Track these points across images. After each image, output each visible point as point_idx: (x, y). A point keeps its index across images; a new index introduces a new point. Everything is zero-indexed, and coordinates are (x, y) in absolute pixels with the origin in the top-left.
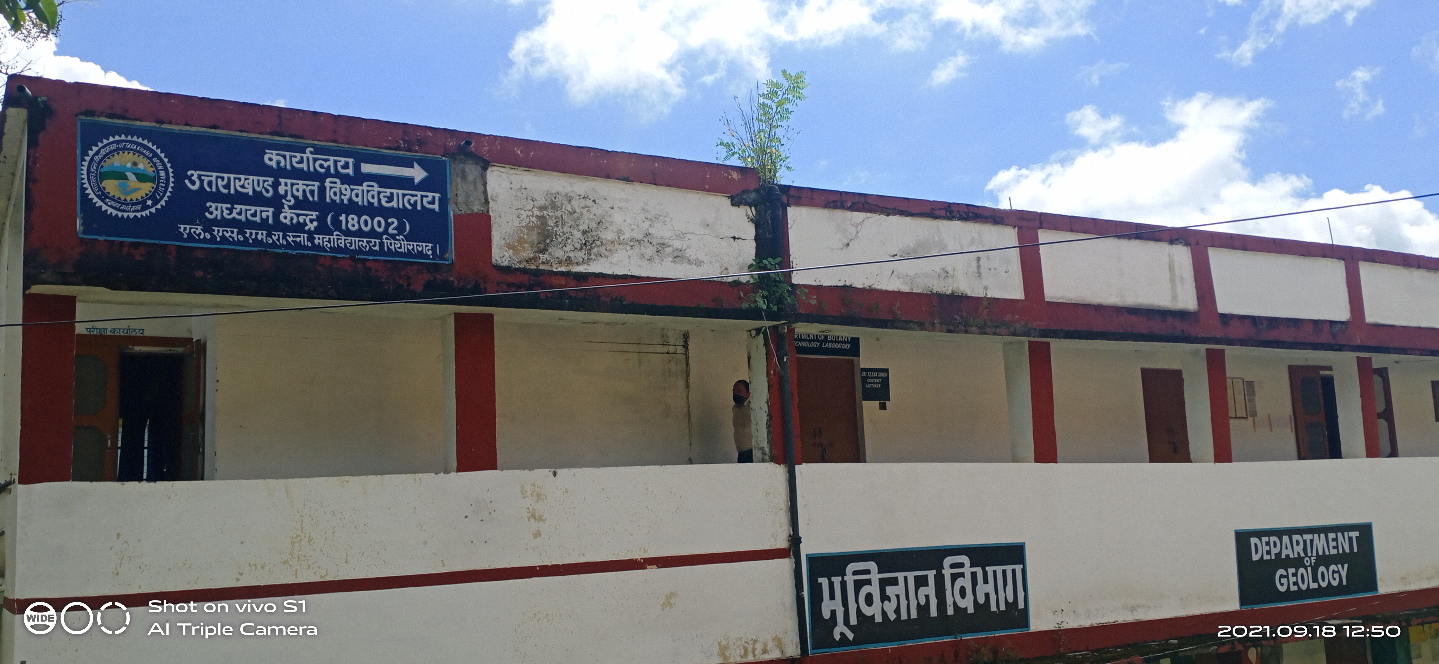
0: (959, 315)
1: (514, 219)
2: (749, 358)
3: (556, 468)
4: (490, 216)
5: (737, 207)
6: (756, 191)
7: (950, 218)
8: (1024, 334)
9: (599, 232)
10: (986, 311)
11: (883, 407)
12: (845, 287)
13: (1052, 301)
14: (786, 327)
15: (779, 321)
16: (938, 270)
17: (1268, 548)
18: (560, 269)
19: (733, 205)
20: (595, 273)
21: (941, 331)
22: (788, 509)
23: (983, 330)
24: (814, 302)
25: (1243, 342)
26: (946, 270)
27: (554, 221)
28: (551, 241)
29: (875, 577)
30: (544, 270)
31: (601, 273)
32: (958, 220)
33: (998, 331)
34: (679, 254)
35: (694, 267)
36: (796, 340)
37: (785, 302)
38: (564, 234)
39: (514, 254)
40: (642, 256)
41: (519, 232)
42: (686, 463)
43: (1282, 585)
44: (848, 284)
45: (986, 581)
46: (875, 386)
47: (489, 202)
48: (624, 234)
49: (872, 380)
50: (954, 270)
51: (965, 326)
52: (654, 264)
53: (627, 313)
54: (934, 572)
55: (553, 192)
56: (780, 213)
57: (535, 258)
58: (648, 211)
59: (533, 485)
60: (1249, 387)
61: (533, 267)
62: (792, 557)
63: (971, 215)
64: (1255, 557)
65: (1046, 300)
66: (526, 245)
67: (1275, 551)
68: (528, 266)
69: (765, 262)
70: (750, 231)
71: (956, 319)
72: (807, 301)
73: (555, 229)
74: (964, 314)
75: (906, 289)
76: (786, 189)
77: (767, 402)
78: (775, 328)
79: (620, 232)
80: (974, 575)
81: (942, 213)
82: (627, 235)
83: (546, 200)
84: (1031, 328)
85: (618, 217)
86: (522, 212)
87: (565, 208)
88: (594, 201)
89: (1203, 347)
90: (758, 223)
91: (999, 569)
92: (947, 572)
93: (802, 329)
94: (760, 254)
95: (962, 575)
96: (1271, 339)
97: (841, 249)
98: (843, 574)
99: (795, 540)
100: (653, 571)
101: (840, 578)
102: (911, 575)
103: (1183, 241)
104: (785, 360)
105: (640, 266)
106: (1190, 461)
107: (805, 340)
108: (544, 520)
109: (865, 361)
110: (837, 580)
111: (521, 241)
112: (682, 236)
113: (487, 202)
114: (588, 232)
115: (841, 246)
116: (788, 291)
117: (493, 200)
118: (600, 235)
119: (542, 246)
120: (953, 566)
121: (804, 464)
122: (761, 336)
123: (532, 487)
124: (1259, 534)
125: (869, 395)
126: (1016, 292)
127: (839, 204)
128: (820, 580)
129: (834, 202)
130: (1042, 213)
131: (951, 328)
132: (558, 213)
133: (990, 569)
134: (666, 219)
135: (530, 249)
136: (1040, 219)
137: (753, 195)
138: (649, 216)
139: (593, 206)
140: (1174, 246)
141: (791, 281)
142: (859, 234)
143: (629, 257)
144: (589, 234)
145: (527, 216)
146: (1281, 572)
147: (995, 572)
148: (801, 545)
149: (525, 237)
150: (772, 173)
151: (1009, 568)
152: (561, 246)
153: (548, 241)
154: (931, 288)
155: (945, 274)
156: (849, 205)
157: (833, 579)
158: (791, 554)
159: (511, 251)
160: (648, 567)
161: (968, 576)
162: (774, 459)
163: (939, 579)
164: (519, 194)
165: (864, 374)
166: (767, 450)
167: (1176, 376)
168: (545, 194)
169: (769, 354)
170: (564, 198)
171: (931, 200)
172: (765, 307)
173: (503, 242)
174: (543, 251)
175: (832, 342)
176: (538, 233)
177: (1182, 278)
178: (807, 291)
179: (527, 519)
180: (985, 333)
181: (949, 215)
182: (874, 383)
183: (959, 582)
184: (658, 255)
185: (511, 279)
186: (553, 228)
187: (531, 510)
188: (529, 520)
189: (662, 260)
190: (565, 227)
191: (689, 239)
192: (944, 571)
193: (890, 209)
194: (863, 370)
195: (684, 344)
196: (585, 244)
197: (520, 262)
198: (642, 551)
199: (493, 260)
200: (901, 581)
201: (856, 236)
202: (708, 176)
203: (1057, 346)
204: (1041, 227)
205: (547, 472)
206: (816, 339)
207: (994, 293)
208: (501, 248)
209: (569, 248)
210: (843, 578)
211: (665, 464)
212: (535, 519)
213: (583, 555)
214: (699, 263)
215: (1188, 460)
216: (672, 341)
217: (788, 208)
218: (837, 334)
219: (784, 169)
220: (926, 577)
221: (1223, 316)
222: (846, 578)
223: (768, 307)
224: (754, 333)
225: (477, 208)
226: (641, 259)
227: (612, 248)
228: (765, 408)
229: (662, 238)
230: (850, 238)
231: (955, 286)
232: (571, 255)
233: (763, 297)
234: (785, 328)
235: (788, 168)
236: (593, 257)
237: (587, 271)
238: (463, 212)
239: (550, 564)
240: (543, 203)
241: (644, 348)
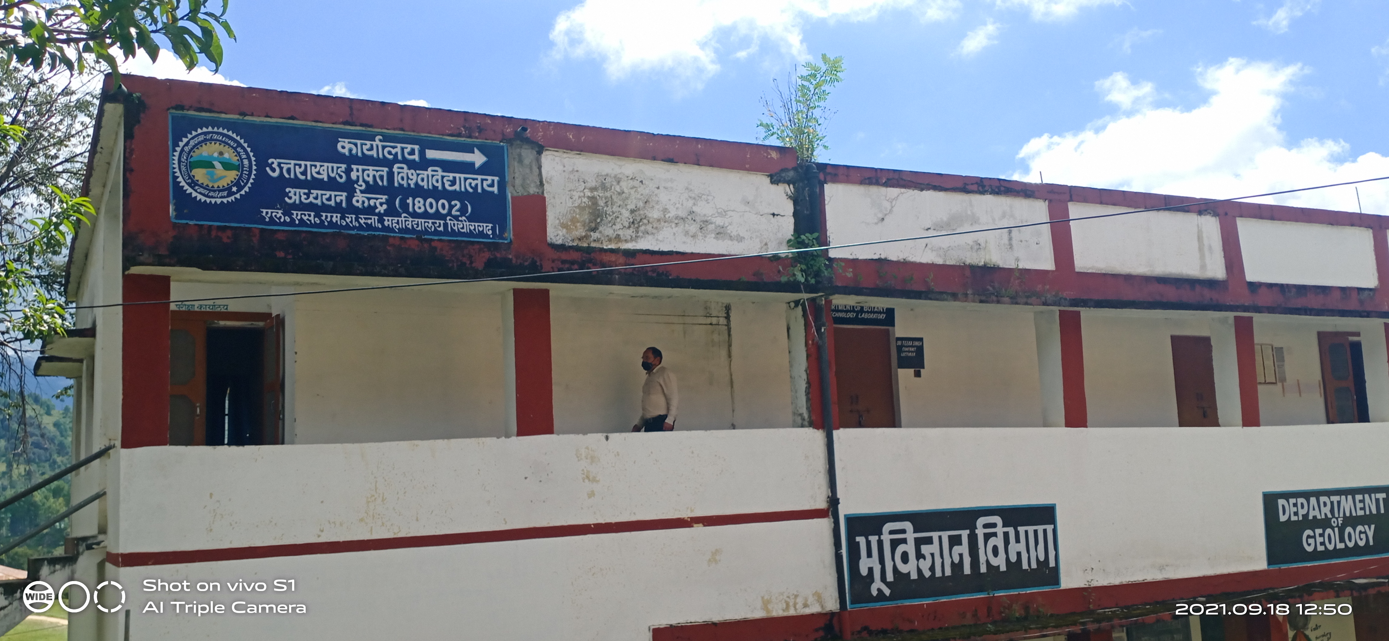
0: (991, 286)
1: (567, 199)
2: (788, 329)
3: (608, 433)
4: (545, 197)
5: (776, 185)
6: (795, 169)
7: (982, 193)
8: (1054, 304)
9: (646, 211)
10: (1017, 282)
11: (918, 374)
12: (879, 261)
13: (1082, 271)
14: (823, 299)
15: (817, 293)
16: (971, 243)
17: (1295, 509)
18: (609, 247)
19: (772, 182)
20: (642, 250)
21: (974, 301)
22: (827, 472)
23: (1014, 300)
24: (850, 275)
25: (1271, 310)
26: (979, 242)
27: (604, 201)
28: (602, 220)
29: (911, 536)
30: (595, 247)
31: (648, 250)
32: (990, 194)
33: (1029, 301)
34: (722, 230)
35: (735, 242)
36: (833, 311)
37: (823, 275)
38: (613, 213)
39: (567, 233)
40: (687, 233)
41: (572, 212)
42: (729, 428)
43: (1309, 545)
44: (883, 257)
45: (1018, 541)
46: (910, 354)
47: (544, 185)
48: (669, 212)
49: (907, 349)
50: (986, 242)
51: (997, 296)
52: (697, 241)
53: (672, 287)
54: (968, 532)
55: (603, 174)
56: (818, 190)
57: (586, 237)
58: (691, 190)
59: (587, 448)
60: (1279, 353)
61: (585, 245)
62: (831, 517)
63: (1002, 189)
64: (1283, 518)
65: (1077, 270)
66: (578, 224)
67: (1302, 512)
68: (580, 245)
69: (803, 237)
70: (788, 208)
71: (988, 290)
72: (844, 274)
73: (605, 209)
74: (996, 285)
75: (939, 261)
76: (823, 167)
77: (806, 371)
78: (813, 300)
79: (665, 210)
80: (1006, 535)
81: (975, 187)
82: (672, 214)
83: (597, 182)
84: (1061, 298)
85: (663, 197)
86: (575, 193)
87: (615, 188)
88: (641, 182)
89: (1231, 315)
90: (796, 200)
91: (1031, 529)
92: (980, 532)
93: (839, 300)
94: (798, 230)
95: (995, 534)
96: (1299, 306)
97: (876, 224)
98: (880, 533)
99: (834, 501)
100: (699, 529)
101: (877, 537)
102: (945, 535)
103: (1212, 212)
104: (823, 330)
105: (684, 243)
106: (1218, 425)
107: (841, 311)
108: (598, 481)
109: (900, 330)
110: (874, 539)
111: (574, 221)
112: (723, 213)
113: (542, 184)
114: (636, 211)
115: (876, 221)
116: (825, 264)
117: (548, 182)
118: (648, 214)
119: (593, 225)
120: (986, 526)
121: (841, 430)
122: (800, 307)
123: (587, 450)
124: (1287, 495)
125: (904, 363)
126: (1047, 263)
127: (874, 181)
128: (858, 539)
129: (869, 178)
130: (1072, 186)
131: (983, 298)
132: (608, 194)
133: (1021, 529)
134: (709, 197)
135: (582, 228)
136: (1070, 192)
137: (791, 174)
138: (693, 195)
139: (640, 187)
140: (1202, 216)
141: (828, 255)
142: (894, 209)
143: (674, 234)
144: (637, 213)
145: (579, 197)
146: (1308, 532)
147: (1026, 532)
148: (839, 506)
149: (578, 216)
150: (810, 152)
151: (1040, 528)
152: (610, 225)
153: (599, 220)
154: (963, 261)
155: (978, 246)
156: (884, 181)
157: (871, 538)
158: (830, 514)
159: (565, 230)
160: (695, 525)
161: (1001, 536)
162: (813, 424)
163: (973, 539)
164: (572, 176)
165: (899, 343)
166: (806, 416)
167: (1204, 343)
168: (595, 176)
169: (807, 325)
170: (613, 180)
171: (964, 175)
172: (803, 280)
173: (558, 221)
174: (594, 230)
175: (868, 312)
176: (589, 212)
177: (1210, 248)
178: (843, 264)
179: (582, 480)
180: (1017, 303)
181: (981, 190)
182: (909, 352)
183: (992, 542)
184: (701, 232)
185: (564, 256)
186: (603, 209)
187: (585, 471)
188: (584, 481)
189: (705, 237)
190: (614, 207)
191: (730, 217)
192: (977, 531)
193: (924, 184)
194: (898, 339)
195: (725, 315)
196: (633, 223)
197: (573, 240)
198: (689, 511)
199: (548, 239)
200: (936, 540)
201: (891, 211)
202: (748, 156)
203: (1086, 314)
204: (1071, 200)
205: (601, 436)
206: (853, 310)
207: (1025, 264)
208: (555, 227)
209: (618, 226)
210: (880, 537)
211: (710, 429)
212: (589, 480)
213: (634, 513)
214: (740, 239)
215: (1216, 424)
216: (714, 313)
217: (825, 185)
218: (873, 306)
219: (821, 147)
220: (960, 536)
221: (1251, 284)
222: (882, 537)
223: (806, 280)
224: (792, 305)
225: (533, 190)
226: (685, 235)
227: (658, 226)
228: (804, 376)
229: (705, 215)
230: (885, 212)
231: (987, 257)
232: (621, 233)
233: (802, 270)
234: (822, 300)
235: (825, 147)
236: (640, 234)
237: (635, 248)
238: (520, 194)
239: (603, 522)
240: (593, 184)
241: (688, 320)
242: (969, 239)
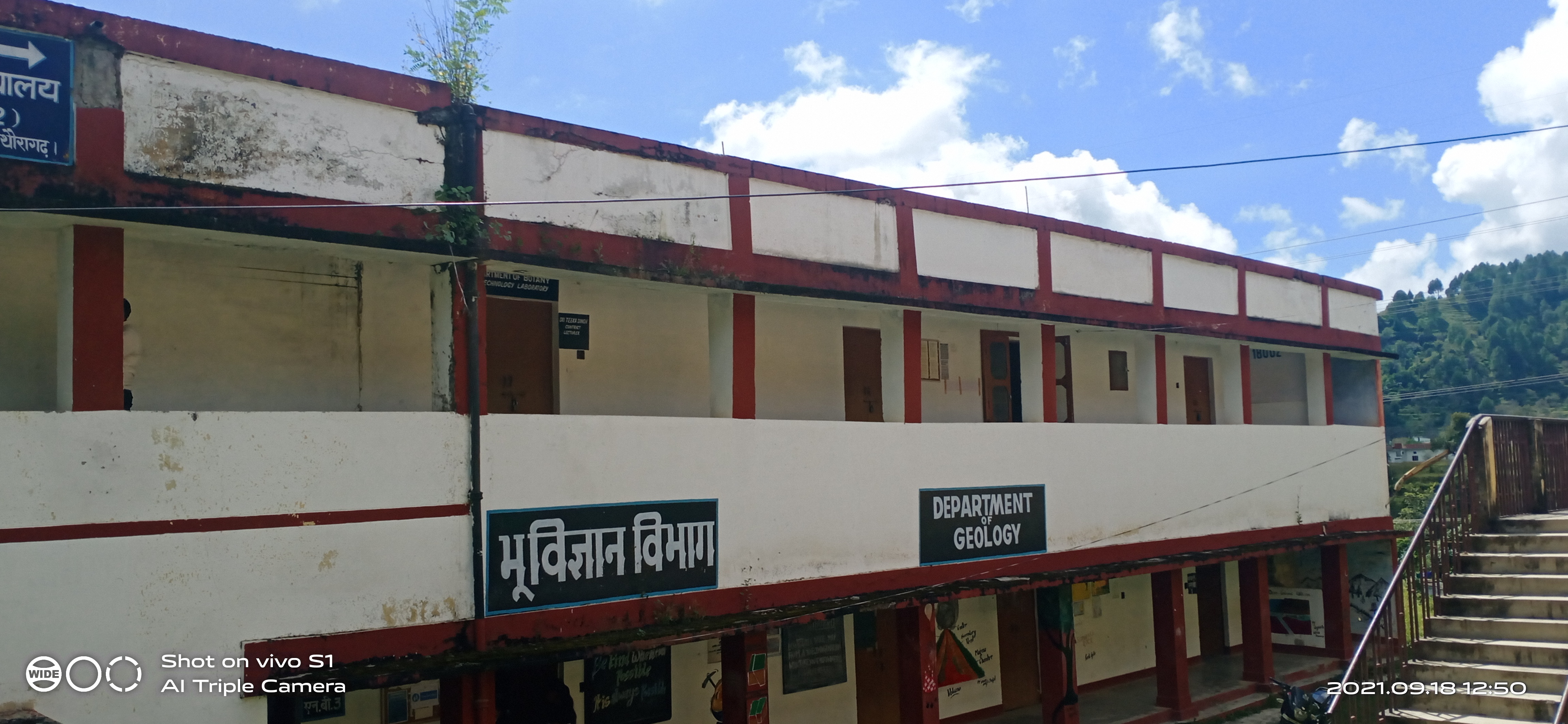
0: (664, 262)
1: (154, 118)
2: (432, 296)
3: (196, 410)
4: (123, 113)
5: (424, 126)
6: (448, 109)
7: (660, 159)
8: (730, 286)
9: (258, 142)
10: (691, 260)
11: (581, 356)
12: (544, 224)
13: (759, 253)
14: (476, 263)
15: (468, 257)
16: (645, 213)
17: (948, 507)
18: (208, 181)
19: (420, 122)
20: (251, 188)
21: (645, 278)
22: (469, 462)
23: (688, 280)
24: (508, 238)
25: (938, 305)
26: (654, 213)
27: (204, 124)
28: (199, 147)
29: (561, 534)
30: (188, 181)
31: (259, 189)
32: (669, 161)
33: (704, 281)
34: (355, 173)
35: (372, 189)
36: (488, 279)
37: (476, 236)
38: (215, 140)
39: (151, 160)
40: (310, 173)
41: (159, 135)
42: (355, 410)
43: (960, 543)
44: (547, 221)
45: (676, 538)
46: (574, 333)
47: (122, 97)
48: (289, 145)
49: (570, 327)
50: (662, 214)
51: (670, 274)
52: (323, 183)
53: (289, 237)
54: (624, 529)
55: (203, 90)
56: (474, 136)
57: (178, 167)
58: (318, 122)
59: (168, 428)
60: (944, 349)
61: (175, 177)
62: (471, 513)
63: (682, 156)
64: (937, 516)
65: (754, 252)
66: (167, 151)
67: (955, 510)
68: (168, 175)
69: (454, 190)
70: (439, 155)
71: (661, 267)
72: (501, 237)
73: (204, 134)
74: (670, 262)
75: (611, 231)
76: (482, 110)
77: (451, 346)
78: (463, 265)
79: (283, 143)
80: (665, 532)
81: (652, 152)
82: (292, 147)
83: (194, 99)
84: (736, 281)
85: (282, 127)
86: (164, 111)
87: (218, 109)
88: (254, 105)
89: (901, 308)
90: (447, 144)
91: (691, 526)
92: (637, 529)
93: (494, 267)
94: (450, 179)
95: (653, 532)
96: (965, 303)
97: (542, 182)
98: (526, 531)
99: (475, 496)
100: (310, 529)
101: (523, 536)
102: (599, 533)
103: (889, 201)
104: (473, 300)
105: (306, 184)
106: (883, 421)
107: (498, 280)
108: (180, 470)
109: (564, 306)
110: (519, 538)
111: (160, 145)
112: (357, 153)
113: (119, 96)
114: (244, 140)
115: (541, 179)
116: (480, 224)
117: (127, 94)
118: (260, 144)
119: (187, 153)
120: (644, 523)
121: (490, 415)
122: (447, 272)
123: (166, 431)
124: (942, 493)
125: (567, 342)
126: (723, 241)
127: (541, 133)
128: (501, 538)
129: (535, 129)
130: (754, 161)
131: (656, 275)
132: (209, 116)
133: (681, 526)
134: (340, 132)
135: (172, 155)
136: (751, 166)
137: (444, 114)
138: (320, 128)
139: (251, 110)
140: (880, 205)
141: (483, 213)
142: (563, 167)
143: (294, 172)
144: (246, 143)
145: (170, 116)
146: (960, 530)
147: (686, 529)
148: (482, 501)
149: (166, 140)
150: (467, 91)
151: (700, 525)
152: (210, 154)
153: (195, 148)
154: (636, 233)
155: (653, 218)
156: (552, 134)
157: (515, 537)
158: (470, 510)
159: (148, 157)
160: (305, 523)
161: (659, 533)
162: (456, 408)
163: (629, 538)
164: (160, 90)
165: (562, 319)
166: (448, 398)
167: (874, 336)
168: (192, 92)
169: (455, 293)
170: (217, 99)
171: (641, 137)
172: (452, 240)
173: (139, 145)
174: (189, 159)
175: (528, 283)
176: (183, 137)
177: (886, 238)
178: (501, 225)
179: (158, 467)
180: (690, 283)
181: (659, 155)
182: (573, 330)
183: (649, 540)
184: (328, 173)
185: (146, 188)
186: (202, 133)
187: (164, 457)
188: (161, 469)
189: (334, 179)
190: (216, 133)
191: (367, 158)
192: (634, 529)
193: (597, 143)
194: (562, 315)
195: (356, 276)
196: (241, 154)
197: (159, 170)
198: (299, 506)
199: (125, 165)
200: (589, 539)
201: (559, 169)
202: (392, 88)
203: (761, 300)
204: (753, 176)
205: (186, 415)
206: (511, 279)
207: (702, 242)
208: (135, 152)
209: (220, 157)
210: (526, 536)
211: (328, 411)
212: (169, 468)
213: (227, 509)
214: (377, 186)
215: (882, 420)
216: (342, 272)
217: (484, 132)
218: (534, 275)
219: (480, 87)
220: (615, 534)
221: (922, 278)
222: (529, 536)
223: (456, 240)
224: (439, 268)
225: (107, 102)
226: (308, 176)
227: (273, 161)
228: (449, 352)
229: (334, 153)
230: (553, 170)
231: (662, 231)
232: (223, 165)
233: (451, 229)
234: (474, 265)
235: (485, 87)
236: (250, 169)
237: (241, 186)
238: (89, 106)
239: (186, 518)
240: (190, 102)
241: (309, 278)
242: (643, 208)
